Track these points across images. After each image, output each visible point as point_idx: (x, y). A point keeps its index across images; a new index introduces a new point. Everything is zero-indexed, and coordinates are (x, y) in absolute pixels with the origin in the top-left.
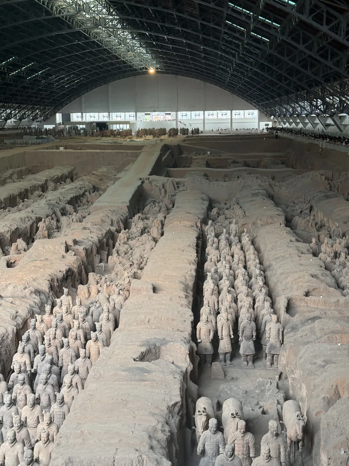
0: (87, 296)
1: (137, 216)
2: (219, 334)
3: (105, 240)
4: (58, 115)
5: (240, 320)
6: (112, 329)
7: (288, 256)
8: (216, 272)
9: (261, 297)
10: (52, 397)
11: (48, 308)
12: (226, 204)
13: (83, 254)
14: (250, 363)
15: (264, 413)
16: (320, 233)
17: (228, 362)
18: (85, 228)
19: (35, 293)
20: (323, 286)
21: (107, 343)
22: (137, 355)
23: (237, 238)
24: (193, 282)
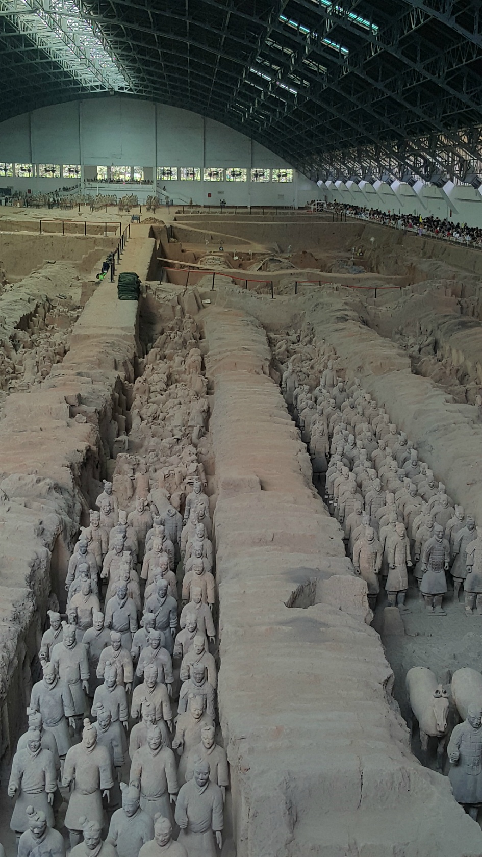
0: (129, 493)
1: (151, 354)
2: (390, 560)
3: (117, 395)
7: (453, 426)
11: (95, 516)
12: (289, 334)
13: (96, 419)
14: (438, 608)
17: (401, 605)
18: (77, 374)
19: (55, 488)
22: (287, 598)
24: (311, 472)
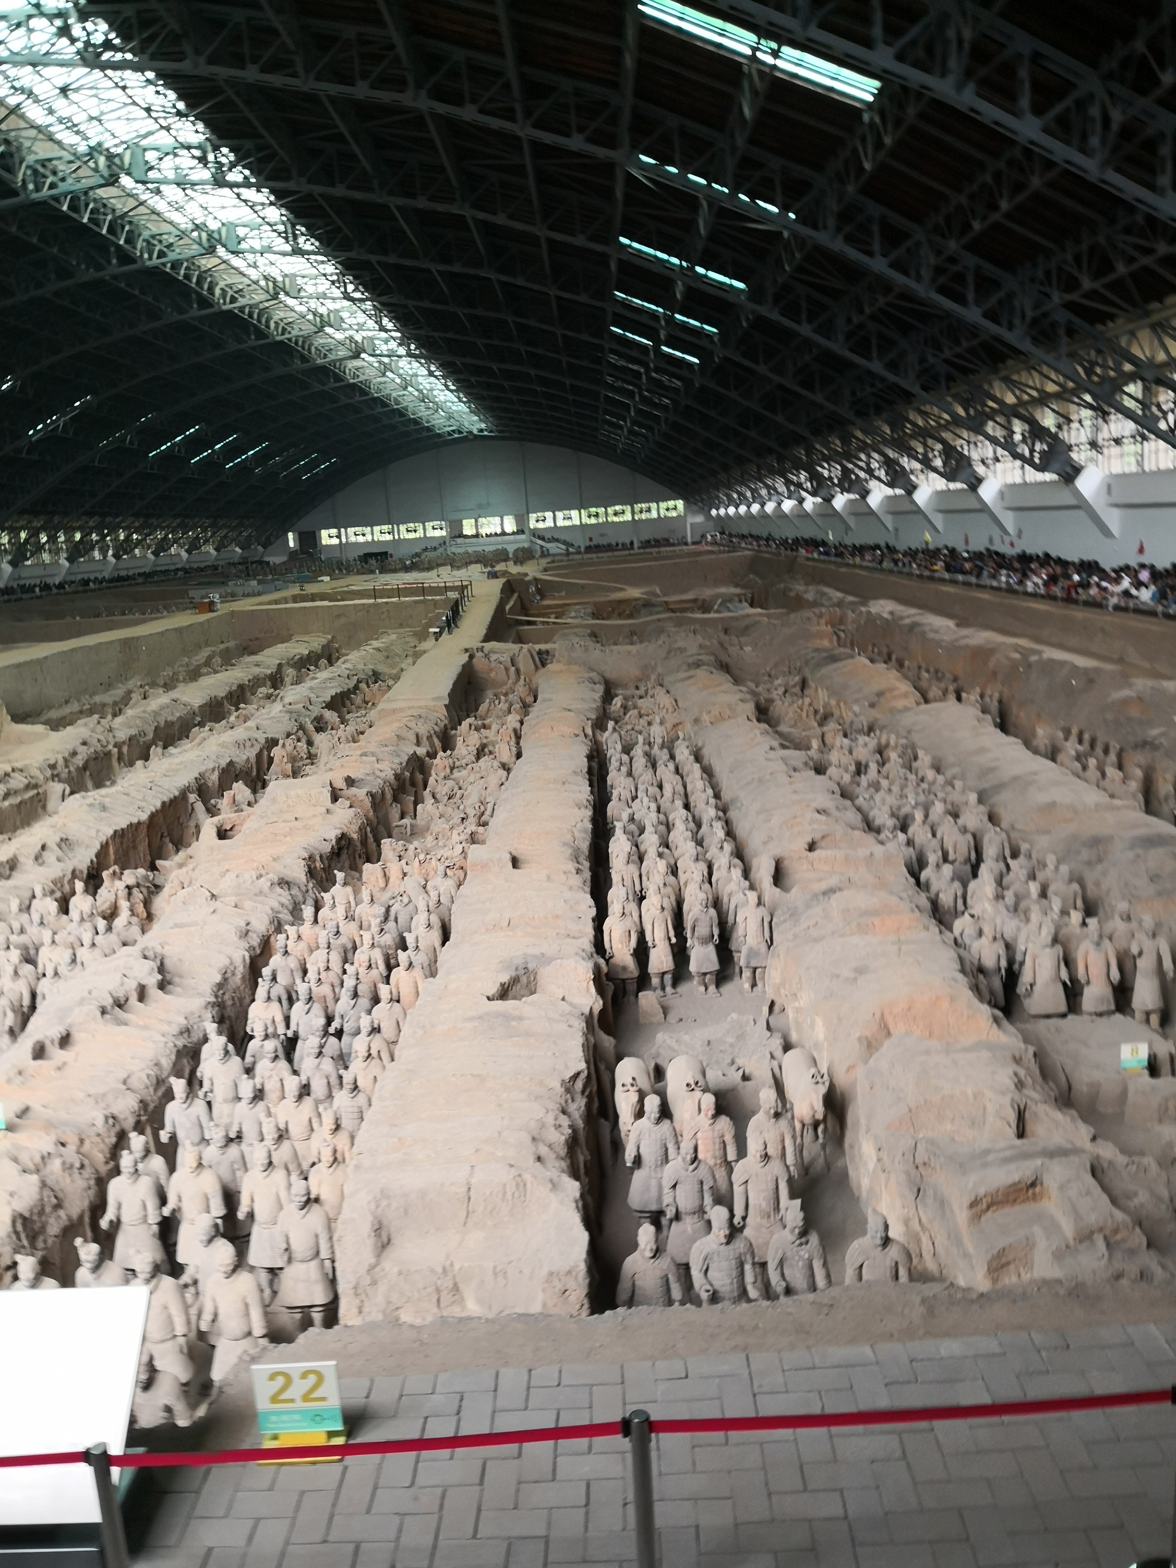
0: (382, 883)
1: (465, 724)
2: (648, 938)
3: (407, 774)
4: (290, 535)
5: (685, 907)
6: (437, 942)
7: (768, 777)
8: (632, 819)
9: (722, 859)
10: (334, 1080)
11: (308, 911)
12: (637, 688)
13: (368, 803)
14: (712, 988)
15: (745, 1078)
16: (825, 729)
17: (669, 989)
18: (365, 754)
19: (279, 884)
20: (839, 830)
21: (432, 972)
22: (493, 989)
23: (665, 751)
24: (588, 843)
